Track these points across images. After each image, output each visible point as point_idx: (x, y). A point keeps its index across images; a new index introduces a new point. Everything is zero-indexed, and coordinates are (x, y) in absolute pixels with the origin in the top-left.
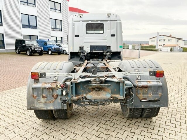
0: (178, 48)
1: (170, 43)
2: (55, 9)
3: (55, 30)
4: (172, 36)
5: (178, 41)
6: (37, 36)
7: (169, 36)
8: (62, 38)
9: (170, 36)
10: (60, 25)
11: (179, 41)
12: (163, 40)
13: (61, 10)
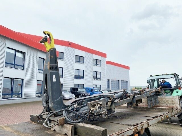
2: (97, 64)
3: (96, 79)
6: (83, 85)
8: (100, 85)
13: (100, 65)
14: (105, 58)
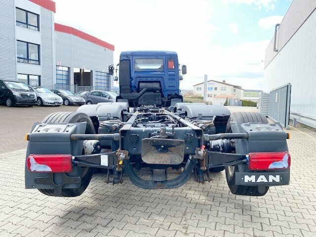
0: (236, 101)
1: (223, 92)
3: (26, 61)
4: (226, 82)
5: (235, 90)
7: (222, 82)
8: (40, 76)
9: (224, 83)
10: (37, 54)
11: (237, 89)
12: (213, 89)
13: (38, 27)
14: (53, 12)
